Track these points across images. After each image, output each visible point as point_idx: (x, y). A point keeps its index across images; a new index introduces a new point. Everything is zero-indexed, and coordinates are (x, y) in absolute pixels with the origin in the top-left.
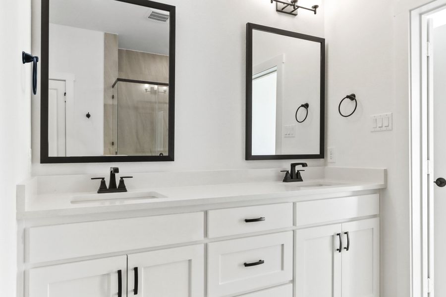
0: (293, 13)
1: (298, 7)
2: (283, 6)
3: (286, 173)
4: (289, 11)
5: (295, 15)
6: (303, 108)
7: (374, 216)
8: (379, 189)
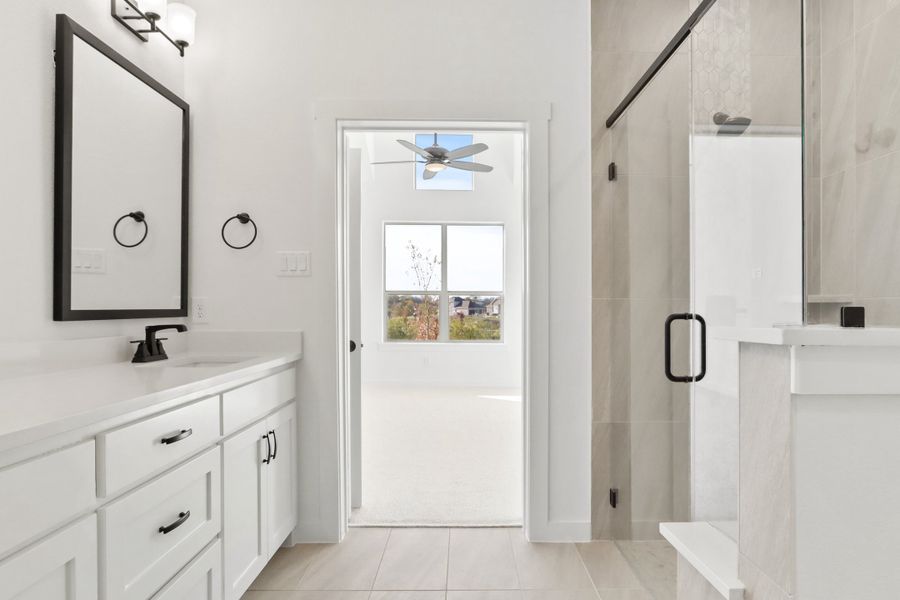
0: (141, 34)
1: (158, 30)
2: (132, 13)
3: (139, 346)
4: (136, 29)
5: (143, 40)
6: (132, 219)
7: (290, 402)
8: (293, 363)
